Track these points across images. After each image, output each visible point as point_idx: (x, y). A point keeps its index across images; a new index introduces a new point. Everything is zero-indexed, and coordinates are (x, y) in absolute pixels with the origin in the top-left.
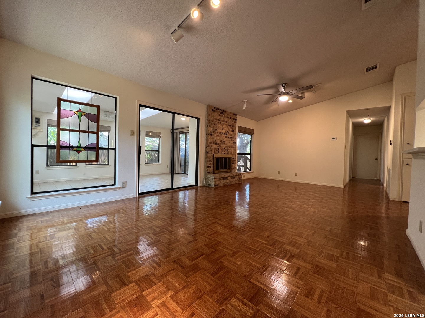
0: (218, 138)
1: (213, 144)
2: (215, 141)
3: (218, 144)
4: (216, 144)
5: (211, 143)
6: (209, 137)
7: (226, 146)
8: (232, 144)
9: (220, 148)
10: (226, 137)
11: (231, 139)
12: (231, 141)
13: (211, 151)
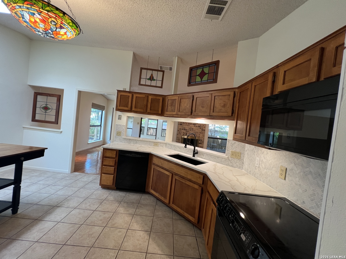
0: (187, 126)
1: (182, 130)
2: (184, 128)
3: (187, 130)
4: (185, 130)
5: (180, 129)
6: (180, 125)
7: (194, 131)
8: (201, 131)
9: (188, 132)
10: (194, 126)
11: (199, 128)
12: (199, 129)
13: (180, 134)
